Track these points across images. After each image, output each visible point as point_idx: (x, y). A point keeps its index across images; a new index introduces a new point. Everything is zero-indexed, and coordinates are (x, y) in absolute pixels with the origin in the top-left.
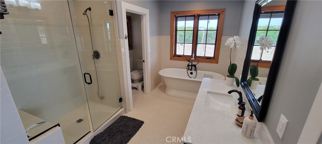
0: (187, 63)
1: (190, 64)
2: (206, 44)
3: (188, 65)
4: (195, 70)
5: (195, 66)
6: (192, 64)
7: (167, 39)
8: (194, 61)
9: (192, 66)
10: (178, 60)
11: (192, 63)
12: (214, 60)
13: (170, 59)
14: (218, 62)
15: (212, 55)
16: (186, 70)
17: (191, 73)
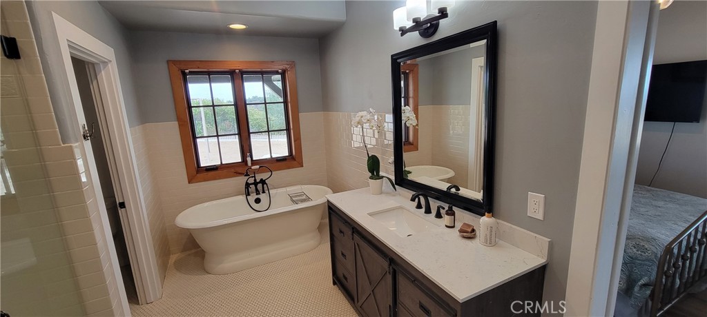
0: (242, 180)
1: (251, 181)
2: (268, 131)
3: (248, 185)
4: (264, 192)
5: (263, 182)
6: (255, 180)
7: (170, 130)
8: (259, 171)
9: (256, 184)
10: (214, 179)
11: (255, 177)
12: (292, 160)
13: (189, 183)
14: (302, 162)
15: (284, 152)
16: (243, 198)
17: (258, 201)
